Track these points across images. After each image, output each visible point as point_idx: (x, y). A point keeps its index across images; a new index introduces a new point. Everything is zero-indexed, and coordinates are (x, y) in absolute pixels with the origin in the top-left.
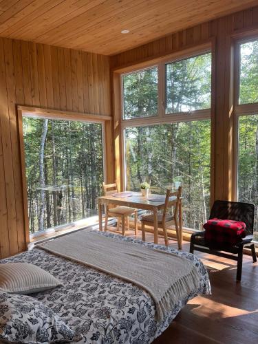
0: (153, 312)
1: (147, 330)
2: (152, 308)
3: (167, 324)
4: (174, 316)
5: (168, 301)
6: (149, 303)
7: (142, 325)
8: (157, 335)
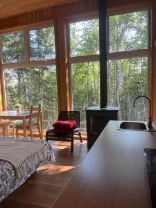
0: (13, 174)
1: (8, 184)
2: (13, 171)
3: (24, 180)
4: (29, 176)
5: (25, 167)
6: (10, 169)
7: (5, 182)
8: (16, 187)
